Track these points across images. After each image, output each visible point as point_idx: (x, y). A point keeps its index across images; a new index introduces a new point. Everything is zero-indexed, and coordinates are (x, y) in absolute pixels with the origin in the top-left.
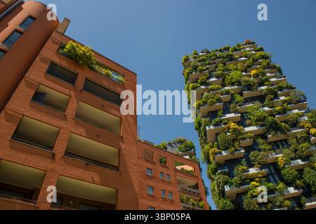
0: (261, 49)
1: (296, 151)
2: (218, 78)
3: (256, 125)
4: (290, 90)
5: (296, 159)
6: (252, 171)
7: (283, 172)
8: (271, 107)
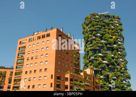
0: (121, 24)
1: (115, 74)
2: (100, 34)
3: (107, 61)
4: (123, 50)
5: (115, 76)
6: (101, 77)
7: (109, 80)
8: (114, 55)
